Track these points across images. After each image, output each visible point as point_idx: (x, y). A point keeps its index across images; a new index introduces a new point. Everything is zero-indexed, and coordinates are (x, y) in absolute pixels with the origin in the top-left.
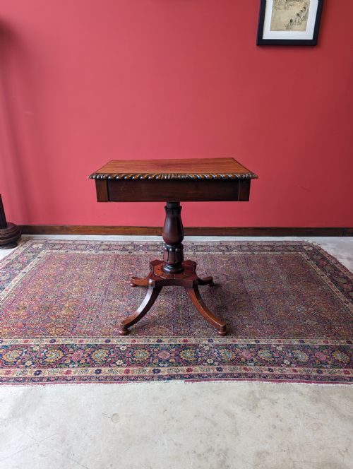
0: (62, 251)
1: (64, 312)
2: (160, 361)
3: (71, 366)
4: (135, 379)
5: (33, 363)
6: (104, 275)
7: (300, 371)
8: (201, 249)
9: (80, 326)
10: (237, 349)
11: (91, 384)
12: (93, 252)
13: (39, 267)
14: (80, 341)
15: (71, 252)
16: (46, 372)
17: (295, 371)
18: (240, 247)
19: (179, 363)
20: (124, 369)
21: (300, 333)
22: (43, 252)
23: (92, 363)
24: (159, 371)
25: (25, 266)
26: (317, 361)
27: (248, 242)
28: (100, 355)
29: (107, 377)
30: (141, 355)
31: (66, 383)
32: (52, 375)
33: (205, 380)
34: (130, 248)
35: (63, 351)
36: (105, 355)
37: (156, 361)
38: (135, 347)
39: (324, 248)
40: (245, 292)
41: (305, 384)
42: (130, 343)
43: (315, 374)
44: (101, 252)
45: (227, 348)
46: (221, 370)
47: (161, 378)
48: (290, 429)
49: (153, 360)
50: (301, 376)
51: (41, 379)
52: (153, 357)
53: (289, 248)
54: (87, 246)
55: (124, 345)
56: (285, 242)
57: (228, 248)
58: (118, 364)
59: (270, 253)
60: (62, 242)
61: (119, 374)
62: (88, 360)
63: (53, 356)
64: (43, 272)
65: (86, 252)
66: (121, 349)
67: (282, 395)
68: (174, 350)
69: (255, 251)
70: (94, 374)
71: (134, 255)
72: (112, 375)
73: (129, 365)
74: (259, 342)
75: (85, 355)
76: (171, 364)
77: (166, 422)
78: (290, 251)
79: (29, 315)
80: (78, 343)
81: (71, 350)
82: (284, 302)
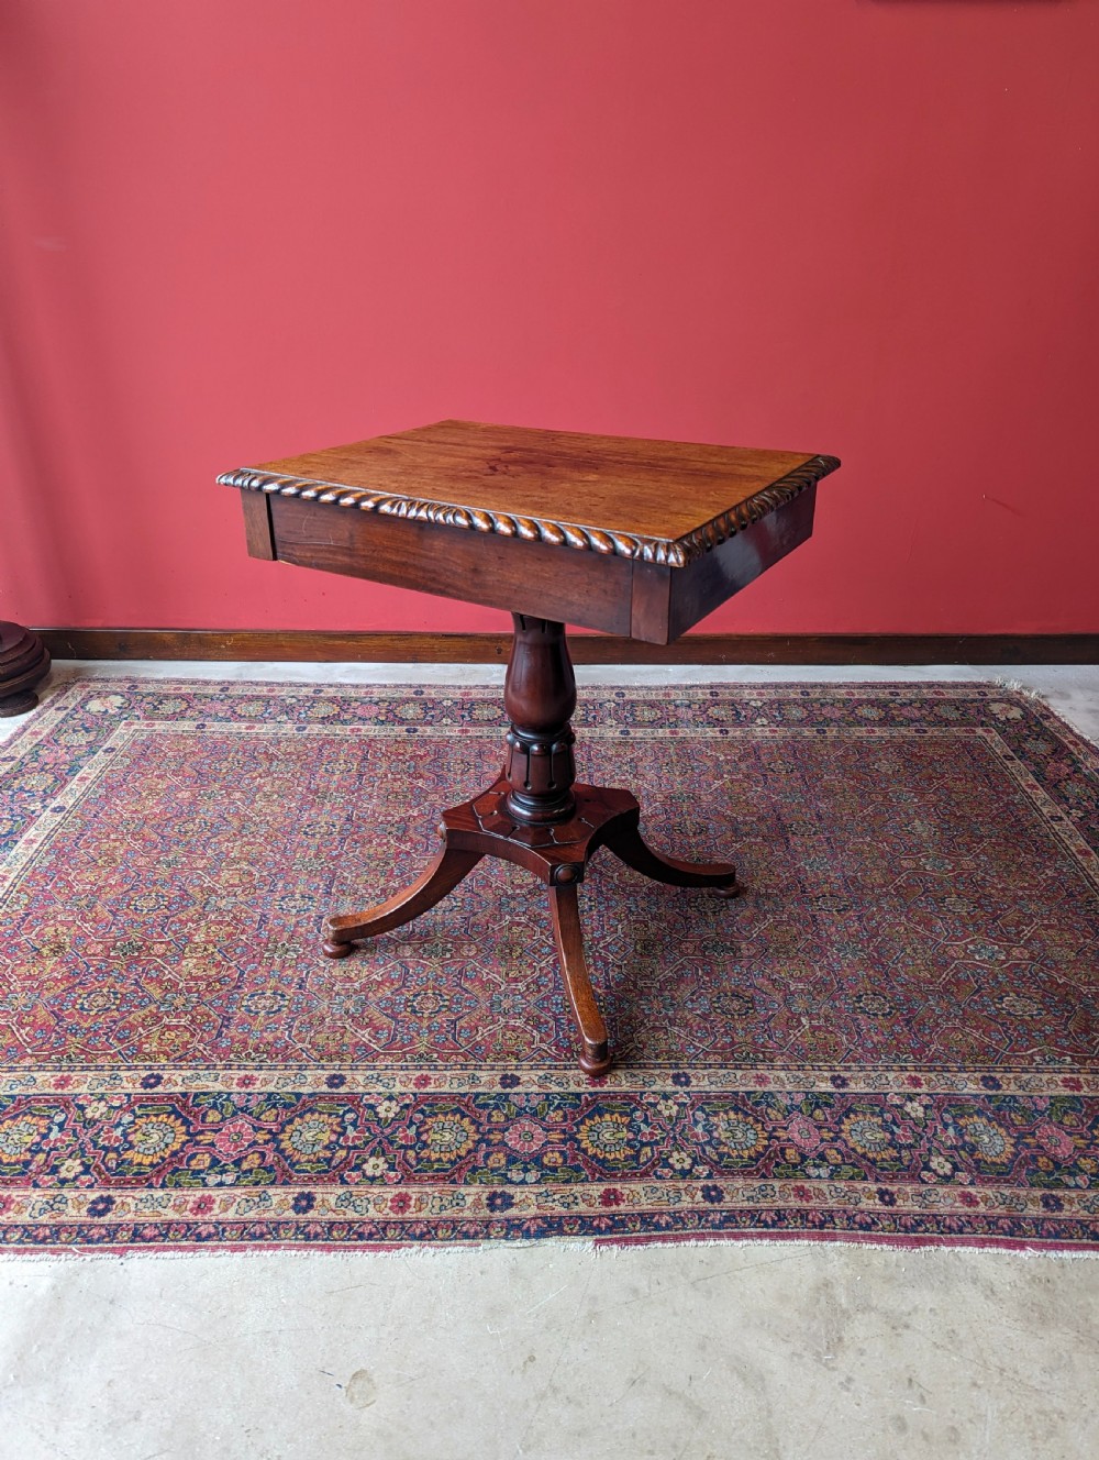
0: (187, 726)
1: (189, 964)
2: (511, 1160)
3: (212, 1180)
4: (428, 1233)
5: (87, 1170)
6: (327, 817)
7: (986, 1199)
8: (648, 715)
9: (242, 1022)
10: (773, 1113)
11: (279, 1253)
12: (289, 728)
13: (111, 787)
14: (244, 1082)
15: (215, 728)
16: (132, 1205)
17: (969, 1200)
18: (777, 705)
19: (578, 1169)
20: (391, 1192)
21: (984, 1050)
22: (121, 729)
23: (280, 1170)
24: (508, 1202)
25: (61, 781)
26: (1042, 1160)
27: (805, 688)
28: (308, 1136)
29: (332, 1225)
30: (448, 1137)
31: (194, 1249)
32: (147, 1215)
33: (664, 1239)
34: (411, 712)
35: (186, 1122)
36: (326, 1137)
37: (498, 1159)
38: (427, 1105)
39: (1059, 708)
40: (799, 888)
41: (1003, 1251)
42: (412, 1088)
43: (1035, 1210)
44: (315, 729)
45: (736, 1110)
46: (720, 1198)
47: (514, 1229)
48: (954, 1435)
49: (487, 1156)
50: (991, 1222)
51: (112, 1232)
52: (489, 1143)
53: (941, 711)
54: (271, 702)
55: (390, 1098)
56: (930, 685)
57: (740, 712)
58: (370, 1172)
59: (879, 731)
60: (186, 689)
61: (372, 1213)
62: (271, 1158)
63: (155, 1139)
64: (122, 807)
65: (265, 729)
66: (380, 1109)
67: (925, 1298)
68: (556, 1116)
69: (828, 721)
70: (290, 1214)
71: (425, 742)
72: (351, 1215)
73: (407, 1179)
74: (844, 1083)
75: (261, 1137)
76: (547, 1173)
77: (533, 1405)
78: (948, 723)
79: (74, 979)
80: (235, 1089)
81: (213, 1116)
82: (928, 923)
